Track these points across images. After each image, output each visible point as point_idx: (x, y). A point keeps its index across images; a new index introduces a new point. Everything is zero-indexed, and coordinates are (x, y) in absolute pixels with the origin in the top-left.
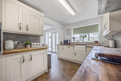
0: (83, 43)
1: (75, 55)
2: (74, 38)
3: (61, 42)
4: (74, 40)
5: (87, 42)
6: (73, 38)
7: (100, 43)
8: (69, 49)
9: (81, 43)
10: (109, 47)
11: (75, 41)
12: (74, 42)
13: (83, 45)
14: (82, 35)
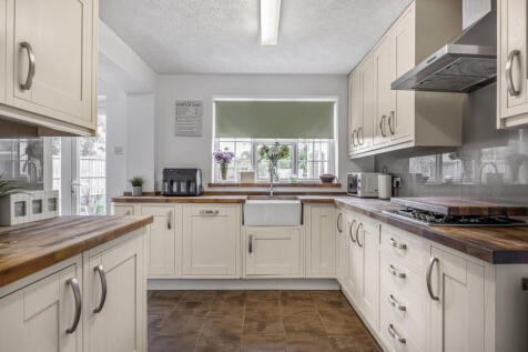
0: (275, 186)
1: (250, 251)
2: (224, 160)
3: (137, 183)
4: (224, 170)
5: (290, 182)
6: (219, 157)
7: (339, 186)
8: (217, 219)
9: (268, 186)
10: (377, 198)
11: (229, 173)
12: (223, 182)
13: (274, 194)
14: (270, 142)
